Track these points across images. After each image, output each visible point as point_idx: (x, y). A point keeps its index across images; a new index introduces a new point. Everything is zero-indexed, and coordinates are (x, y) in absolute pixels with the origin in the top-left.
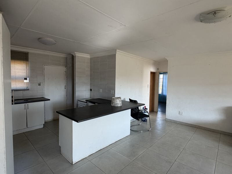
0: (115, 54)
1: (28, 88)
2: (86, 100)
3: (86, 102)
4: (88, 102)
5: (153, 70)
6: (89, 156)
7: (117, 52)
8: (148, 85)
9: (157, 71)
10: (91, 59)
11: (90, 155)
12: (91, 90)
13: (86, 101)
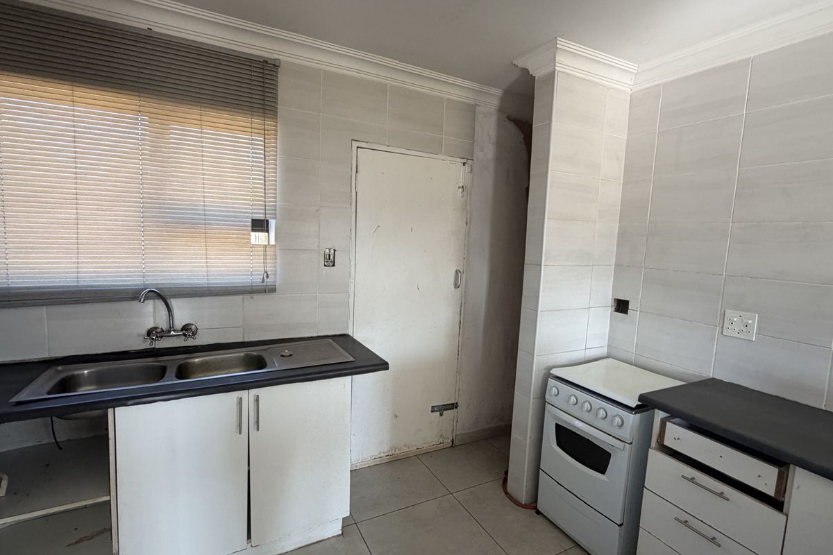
1: (270, 281)
12: (622, 306)
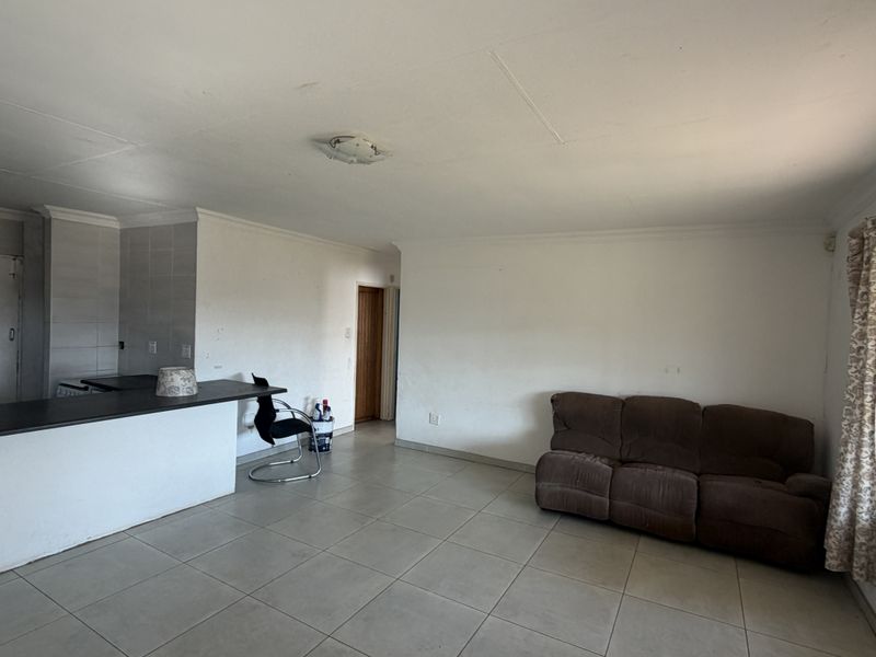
0: (196, 223)
2: (82, 382)
3: (86, 389)
4: (90, 387)
5: (370, 280)
6: (30, 563)
7: (200, 215)
8: (348, 330)
9: (390, 284)
10: (124, 233)
11: (36, 561)
12: (122, 345)
13: (83, 385)
